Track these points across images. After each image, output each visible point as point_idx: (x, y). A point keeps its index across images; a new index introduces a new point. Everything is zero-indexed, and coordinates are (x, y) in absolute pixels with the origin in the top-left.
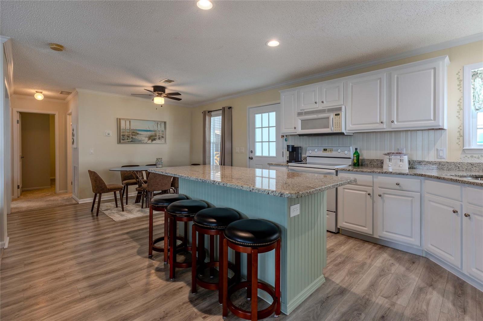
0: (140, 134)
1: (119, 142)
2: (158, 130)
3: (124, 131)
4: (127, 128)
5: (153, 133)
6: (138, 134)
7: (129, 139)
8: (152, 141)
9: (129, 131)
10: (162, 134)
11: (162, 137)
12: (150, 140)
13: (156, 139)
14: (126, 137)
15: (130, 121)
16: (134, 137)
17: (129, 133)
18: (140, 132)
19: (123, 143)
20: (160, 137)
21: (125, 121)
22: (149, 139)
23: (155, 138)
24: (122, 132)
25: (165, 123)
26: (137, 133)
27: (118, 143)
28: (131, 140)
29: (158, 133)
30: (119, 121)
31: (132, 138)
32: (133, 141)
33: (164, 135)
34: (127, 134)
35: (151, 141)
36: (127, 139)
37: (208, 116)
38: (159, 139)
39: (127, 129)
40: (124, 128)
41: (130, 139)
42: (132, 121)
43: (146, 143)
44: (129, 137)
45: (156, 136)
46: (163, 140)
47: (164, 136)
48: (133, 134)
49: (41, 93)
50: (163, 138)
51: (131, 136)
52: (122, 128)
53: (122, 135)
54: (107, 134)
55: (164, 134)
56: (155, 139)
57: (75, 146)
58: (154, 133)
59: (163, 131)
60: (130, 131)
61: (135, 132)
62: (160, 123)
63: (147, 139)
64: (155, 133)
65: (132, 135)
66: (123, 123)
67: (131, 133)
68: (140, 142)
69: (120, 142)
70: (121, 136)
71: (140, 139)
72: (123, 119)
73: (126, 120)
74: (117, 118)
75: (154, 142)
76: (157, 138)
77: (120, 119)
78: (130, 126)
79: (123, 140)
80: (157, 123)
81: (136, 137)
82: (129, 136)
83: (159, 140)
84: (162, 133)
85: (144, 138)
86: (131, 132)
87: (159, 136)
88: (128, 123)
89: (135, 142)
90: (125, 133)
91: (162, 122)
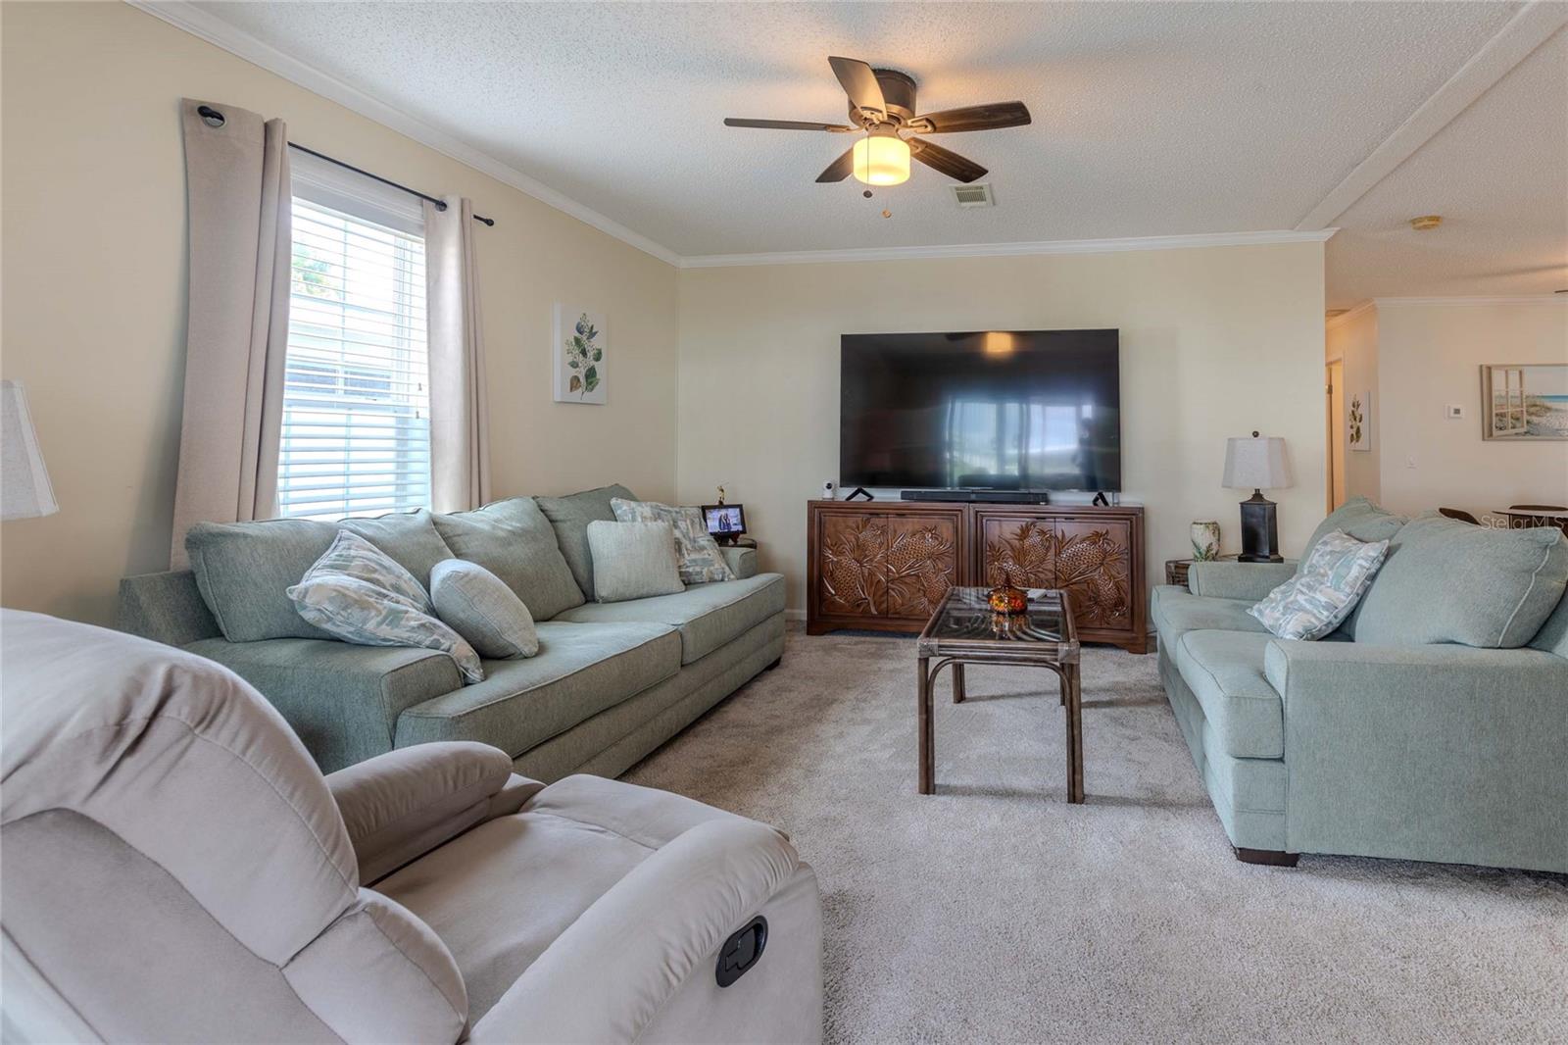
0: (1557, 410)
1: (1488, 434)
3: (1503, 401)
4: (1510, 394)
6: (1549, 409)
7: (1518, 425)
9: (1517, 401)
14: (1509, 421)
15: (1521, 373)
16: (1535, 419)
17: (1518, 406)
18: (1548, 403)
19: (1500, 439)
21: (1507, 372)
24: (1496, 405)
26: (1543, 406)
27: (1483, 439)
28: (1524, 430)
30: (1486, 373)
31: (1528, 422)
32: (1532, 433)
34: (1510, 410)
36: (1514, 427)
39: (1512, 397)
40: (1504, 394)
41: (1523, 426)
42: (1526, 370)
44: (1518, 419)
48: (1532, 410)
51: (1526, 417)
52: (1495, 394)
53: (1497, 415)
54: (1452, 411)
57: (1362, 444)
60: (1522, 404)
61: (1538, 403)
65: (1531, 414)
66: (1498, 378)
67: (1524, 409)
69: (1491, 435)
70: (1494, 418)
71: (1556, 427)
72: (1499, 367)
73: (1506, 369)
74: (1481, 366)
77: (1489, 368)
78: (1521, 385)
79: (1501, 429)
81: (1543, 420)
82: (1519, 415)
86: (1525, 404)
88: (1514, 377)
89: (1538, 435)
90: (1505, 407)
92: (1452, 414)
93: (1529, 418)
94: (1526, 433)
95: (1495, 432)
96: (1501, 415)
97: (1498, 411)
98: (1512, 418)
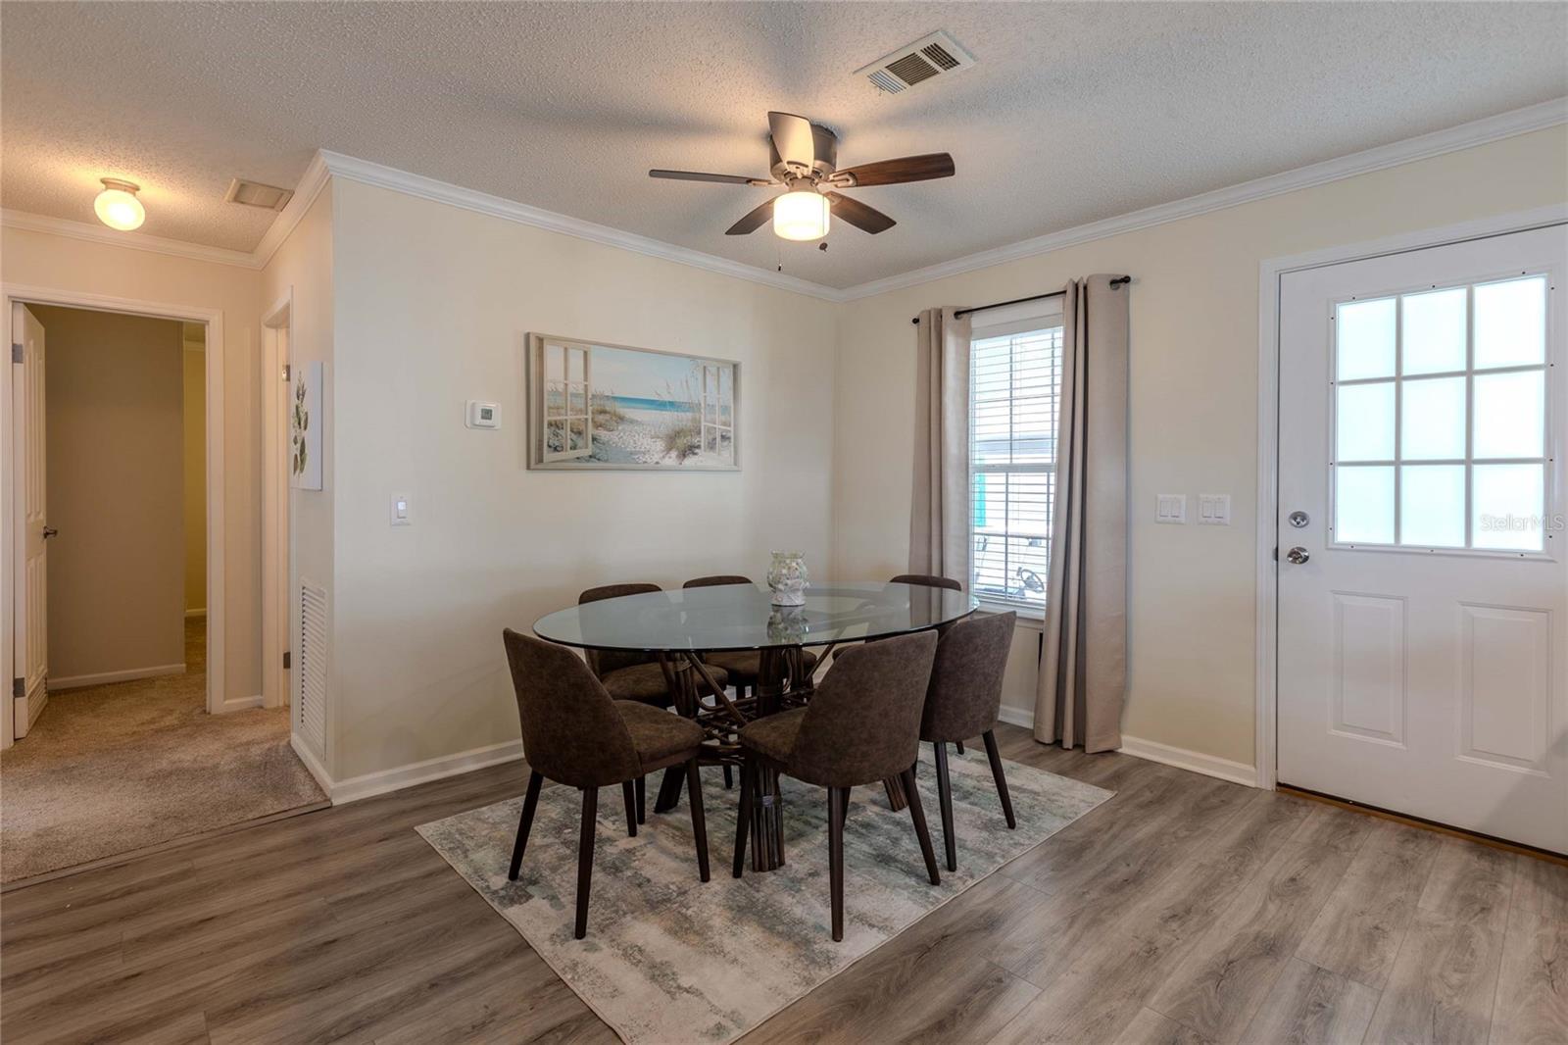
0: (632, 421)
1: (535, 459)
2: (709, 402)
3: (560, 401)
4: (571, 389)
5: (684, 418)
6: (621, 419)
7: (580, 443)
8: (683, 455)
9: (580, 403)
10: (724, 424)
11: (724, 438)
12: (674, 454)
13: (699, 447)
14: (567, 435)
15: (586, 353)
16: (603, 434)
17: (581, 410)
18: (629, 412)
19: (557, 467)
20: (715, 439)
21: (566, 349)
22: (669, 449)
23: (695, 441)
24: (549, 408)
25: (735, 366)
26: (615, 414)
27: (528, 467)
28: (588, 452)
29: (709, 417)
30: (535, 347)
31: (594, 439)
32: (598, 458)
33: (732, 429)
34: (570, 417)
35: (678, 456)
36: (574, 448)
37: (957, 334)
38: (712, 446)
39: (572, 395)
40: (561, 387)
41: (587, 447)
42: (594, 351)
43: (657, 468)
44: (579, 433)
45: (699, 433)
46: (725, 455)
47: (732, 435)
48: (601, 418)
49: (134, 189)
50: (725, 443)
51: (591, 431)
52: (548, 386)
53: (550, 425)
54: (479, 414)
55: (730, 426)
56: (690, 450)
57: (309, 477)
58: (689, 415)
59: (725, 409)
60: (586, 407)
61: (608, 409)
62: (714, 370)
63: (660, 445)
64: (694, 420)
65: (597, 426)
66: (553, 357)
67: (590, 416)
68: (629, 462)
69: (540, 460)
70: (545, 430)
71: (630, 448)
72: (555, 340)
73: (566, 344)
74: (527, 336)
75: (690, 461)
76: (702, 444)
77: (540, 340)
78: (586, 379)
79: (555, 450)
80: (705, 367)
81: (614, 437)
82: (582, 427)
83: (712, 453)
84: (723, 418)
85: (646, 443)
86: (590, 409)
87: (709, 430)
88: (576, 361)
89: (606, 461)
90: (563, 411)
91: (721, 363)
92: (479, 420)
93: (596, 432)
94: (590, 457)
95: (548, 456)
96: (556, 426)
97: (553, 418)
98: (572, 431)
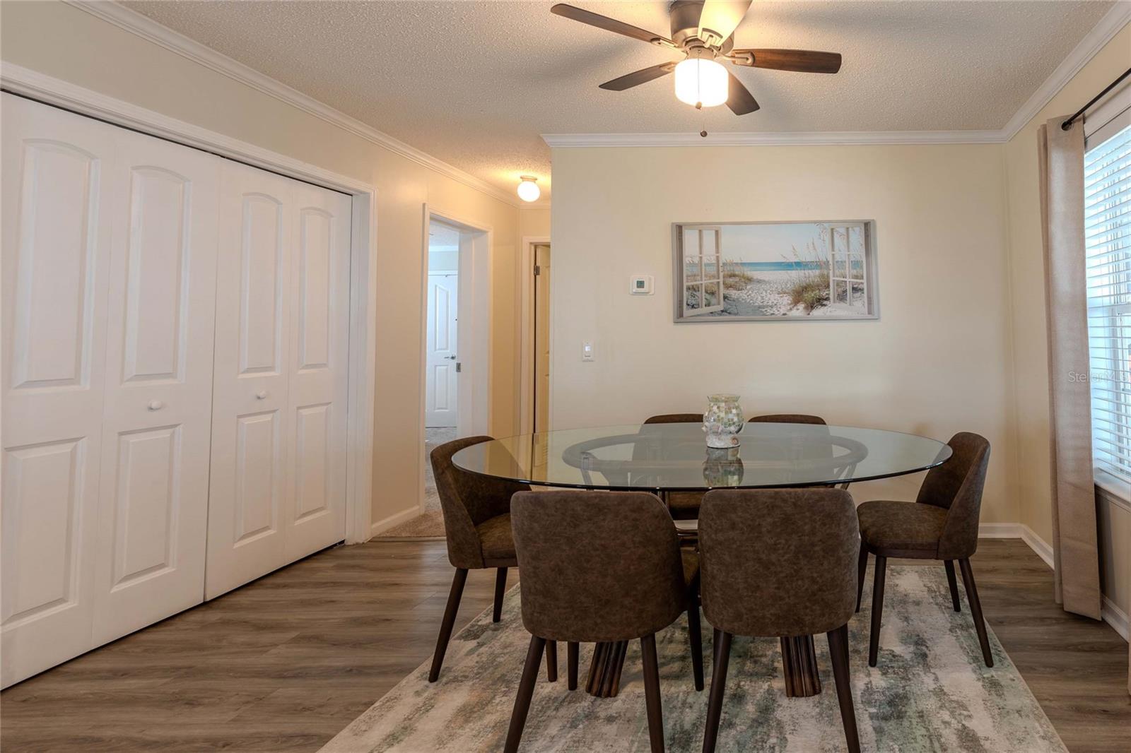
0: (759, 281)
1: (679, 316)
2: (838, 258)
3: (696, 270)
4: (705, 260)
5: (813, 275)
6: (750, 280)
7: (713, 301)
8: (811, 306)
9: (713, 271)
10: (856, 277)
11: (855, 290)
12: (801, 306)
13: (827, 299)
14: (702, 296)
15: (717, 232)
16: (733, 293)
17: (714, 277)
18: (756, 275)
19: (695, 320)
20: (845, 291)
21: (700, 231)
22: (796, 302)
23: (824, 294)
24: (687, 276)
25: (867, 225)
26: (743, 277)
27: (674, 322)
28: (721, 308)
29: (837, 272)
30: (676, 233)
31: (725, 297)
32: (730, 312)
33: (864, 281)
34: (705, 282)
35: (806, 308)
36: (708, 305)
38: (842, 297)
39: (706, 265)
40: (696, 260)
41: (719, 304)
42: (725, 231)
43: (785, 319)
44: (713, 294)
45: (828, 286)
46: (859, 305)
47: (865, 286)
48: (731, 281)
50: (858, 294)
51: (722, 291)
52: (686, 260)
53: (688, 288)
54: (634, 285)
55: (863, 279)
56: (821, 301)
58: (817, 272)
59: (856, 264)
60: (718, 273)
61: (737, 273)
62: (843, 231)
63: (787, 300)
64: (822, 276)
65: (728, 286)
66: (690, 238)
67: (721, 280)
68: (759, 314)
69: (682, 316)
70: (685, 293)
71: (758, 303)
72: (691, 225)
73: (700, 227)
74: (672, 226)
75: (818, 312)
76: (831, 297)
77: (680, 227)
78: (717, 252)
79: (693, 307)
80: (832, 229)
81: (742, 295)
82: (715, 289)
83: (842, 304)
84: (854, 272)
85: (772, 298)
86: (721, 274)
87: (838, 284)
88: (709, 237)
89: (736, 314)
90: (699, 278)
91: (849, 225)
92: (635, 289)
93: (727, 292)
94: (722, 311)
95: (688, 312)
96: (693, 289)
97: (690, 284)
98: (706, 292)
